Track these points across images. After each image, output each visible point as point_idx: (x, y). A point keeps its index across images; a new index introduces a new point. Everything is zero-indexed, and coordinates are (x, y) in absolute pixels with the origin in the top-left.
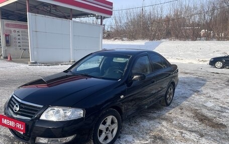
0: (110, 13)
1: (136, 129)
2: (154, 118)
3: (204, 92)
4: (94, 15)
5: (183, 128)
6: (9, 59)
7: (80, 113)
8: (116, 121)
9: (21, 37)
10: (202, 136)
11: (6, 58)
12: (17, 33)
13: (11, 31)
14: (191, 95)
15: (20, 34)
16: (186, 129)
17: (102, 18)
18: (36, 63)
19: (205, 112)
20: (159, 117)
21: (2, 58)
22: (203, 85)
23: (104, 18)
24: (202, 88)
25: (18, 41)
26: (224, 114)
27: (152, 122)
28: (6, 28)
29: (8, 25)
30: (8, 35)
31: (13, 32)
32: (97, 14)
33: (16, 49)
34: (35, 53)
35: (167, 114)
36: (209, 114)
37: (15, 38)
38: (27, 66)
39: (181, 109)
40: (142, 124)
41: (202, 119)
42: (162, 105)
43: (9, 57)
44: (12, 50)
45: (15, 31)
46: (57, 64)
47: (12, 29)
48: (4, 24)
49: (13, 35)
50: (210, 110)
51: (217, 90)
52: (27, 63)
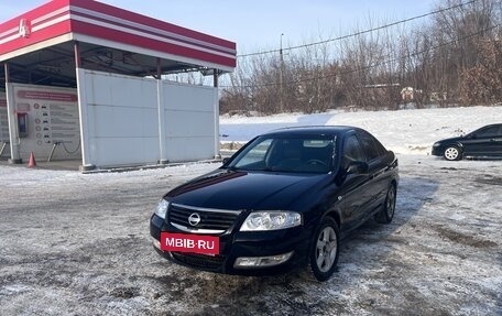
0: (232, 63)
1: (354, 256)
2: (375, 241)
3: (442, 199)
4: (198, 68)
5: (429, 250)
6: (30, 164)
7: (295, 219)
8: (334, 237)
9: (49, 118)
10: (463, 258)
11: (19, 162)
12: (40, 110)
13: (29, 106)
14: (420, 205)
15: (48, 111)
16: (435, 251)
17: (216, 73)
18: (93, 167)
19: (453, 227)
20: (382, 239)
21: (10, 161)
22: (436, 189)
23: (221, 72)
24: (436, 194)
25: (43, 126)
26: (488, 228)
27: (374, 246)
28: (18, 100)
29: (22, 94)
30: (24, 115)
31: (33, 109)
32: (206, 65)
33: (39, 143)
34: (93, 147)
35: (393, 235)
36: (463, 231)
37: (37, 121)
38: (80, 174)
39: (414, 226)
40: (360, 249)
41: (455, 237)
42: (380, 222)
43: (31, 160)
44: (31, 146)
45: (36, 106)
46: (135, 167)
47: (32, 102)
48: (16, 91)
49: (33, 113)
50: (462, 224)
51: (462, 195)
52: (77, 170)
